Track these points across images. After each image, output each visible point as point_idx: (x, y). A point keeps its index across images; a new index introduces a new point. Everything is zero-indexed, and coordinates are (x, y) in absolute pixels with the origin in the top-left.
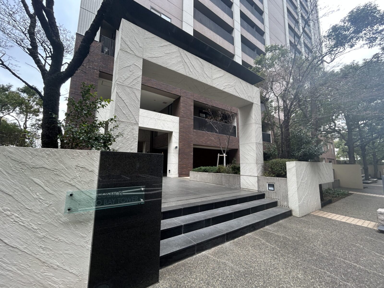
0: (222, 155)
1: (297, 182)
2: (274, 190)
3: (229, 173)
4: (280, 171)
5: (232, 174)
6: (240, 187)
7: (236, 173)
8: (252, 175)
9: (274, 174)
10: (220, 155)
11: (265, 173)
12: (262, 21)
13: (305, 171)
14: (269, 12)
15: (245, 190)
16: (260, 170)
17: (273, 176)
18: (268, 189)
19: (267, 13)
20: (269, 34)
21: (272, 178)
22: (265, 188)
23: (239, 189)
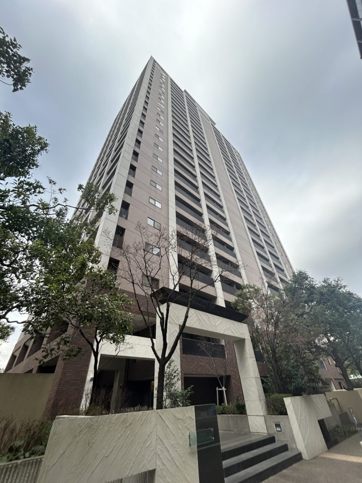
0: (221, 389)
1: (297, 419)
2: (281, 431)
3: (235, 414)
4: (281, 408)
5: (237, 414)
6: (250, 430)
7: (241, 413)
8: (258, 415)
9: (277, 411)
10: (219, 389)
11: (269, 410)
12: (230, 240)
13: (301, 406)
14: (234, 232)
15: (256, 435)
16: (264, 408)
17: (277, 413)
18: (275, 430)
19: (233, 233)
20: (238, 248)
21: (277, 416)
22: (274, 430)
23: (249, 433)
